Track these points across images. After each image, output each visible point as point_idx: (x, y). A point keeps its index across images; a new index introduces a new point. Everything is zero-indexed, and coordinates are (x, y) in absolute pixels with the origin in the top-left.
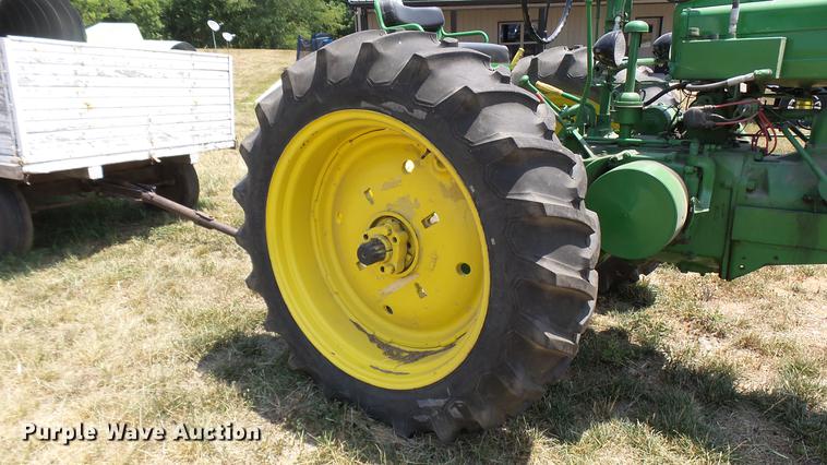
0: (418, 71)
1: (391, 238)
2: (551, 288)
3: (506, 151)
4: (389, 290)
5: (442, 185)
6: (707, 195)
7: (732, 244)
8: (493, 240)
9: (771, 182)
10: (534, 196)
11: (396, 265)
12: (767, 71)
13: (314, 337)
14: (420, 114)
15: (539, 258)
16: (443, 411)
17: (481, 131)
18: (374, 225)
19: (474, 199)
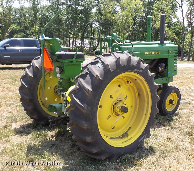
4: (115, 122)
5: (127, 88)
8: (152, 95)
14: (141, 71)
19: (149, 87)
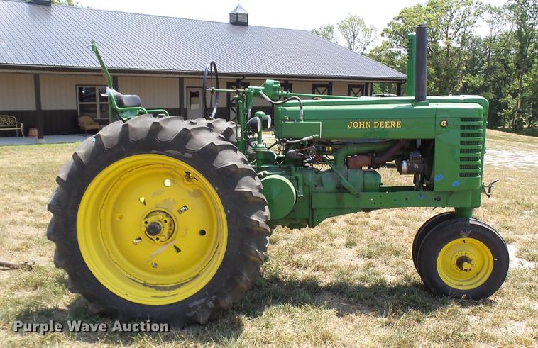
0: (185, 136)
1: (163, 221)
2: (258, 228)
3: (233, 170)
4: (155, 253)
5: (188, 191)
6: (301, 188)
7: (312, 210)
8: (229, 211)
9: (324, 181)
10: (246, 189)
11: (166, 235)
12: (317, 135)
13: (112, 287)
14: (189, 155)
15: (250, 216)
16: (204, 305)
17: (220, 162)
18: (147, 217)
19: (218, 193)
